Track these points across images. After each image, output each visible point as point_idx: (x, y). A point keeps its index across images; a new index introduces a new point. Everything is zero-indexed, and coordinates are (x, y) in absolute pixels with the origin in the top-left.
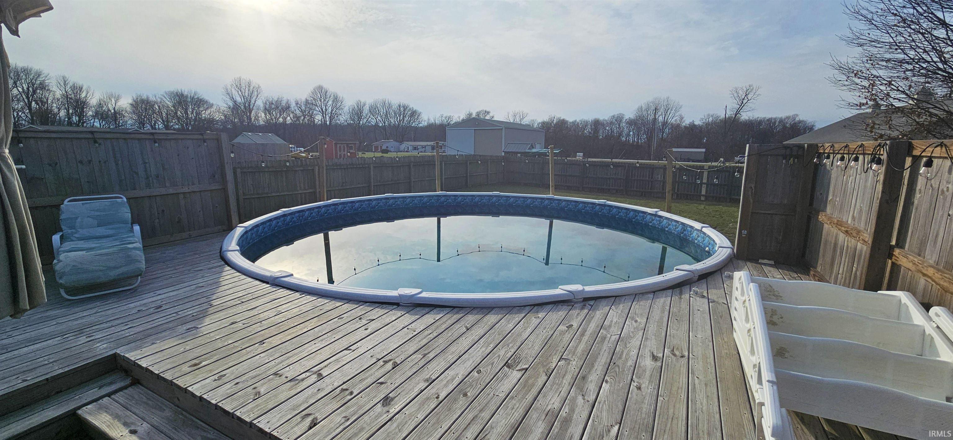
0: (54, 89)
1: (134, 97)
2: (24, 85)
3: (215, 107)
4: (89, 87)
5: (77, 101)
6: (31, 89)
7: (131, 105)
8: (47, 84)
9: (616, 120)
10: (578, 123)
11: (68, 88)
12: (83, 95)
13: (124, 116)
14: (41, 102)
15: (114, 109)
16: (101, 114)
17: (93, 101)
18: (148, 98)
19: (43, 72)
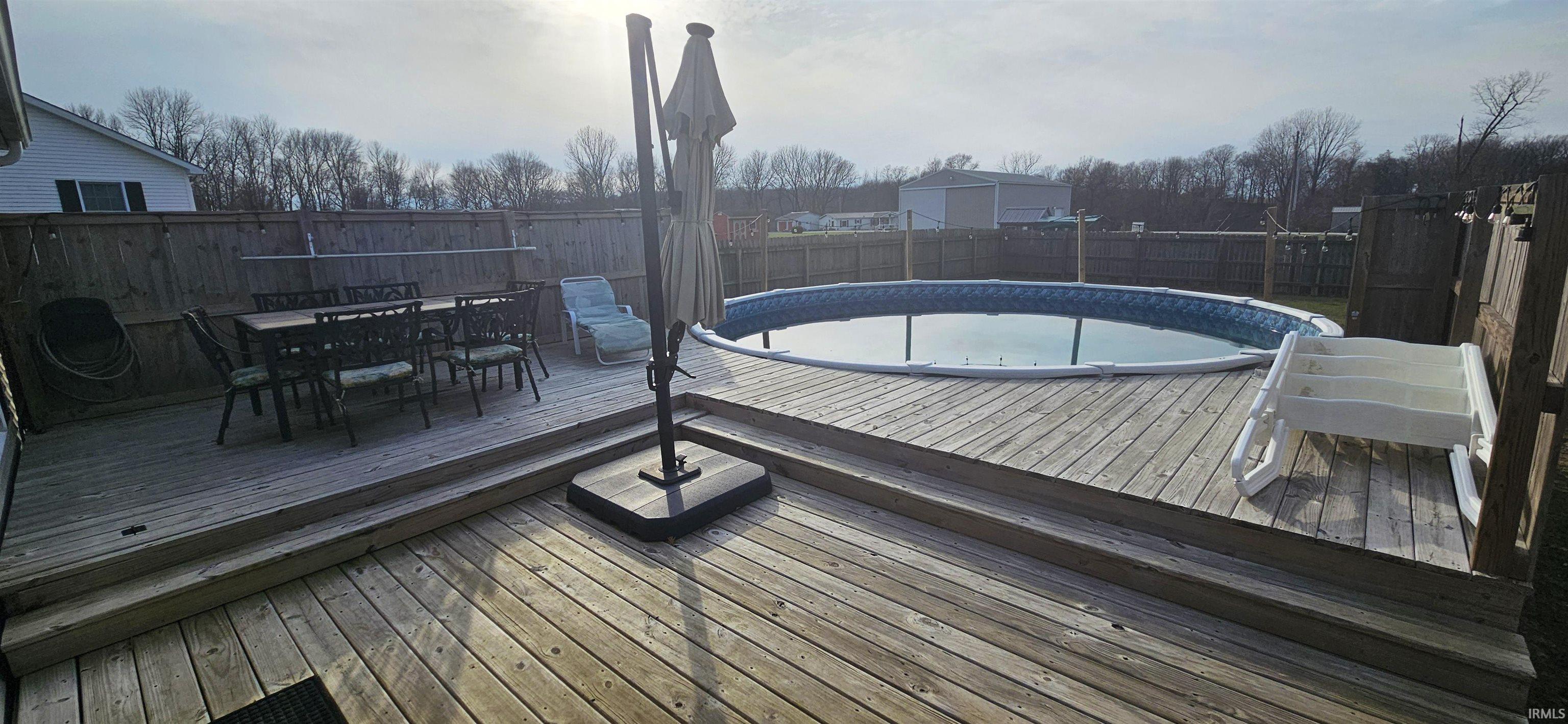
0: (365, 161)
1: (456, 165)
2: (334, 158)
3: (555, 173)
4: (404, 155)
5: (391, 174)
6: (341, 163)
7: (452, 176)
8: (358, 154)
9: (1216, 159)
10: (1137, 168)
11: (381, 158)
12: (398, 167)
13: (444, 193)
14: (352, 179)
15: (433, 184)
16: (418, 192)
17: (408, 175)
18: (471, 165)
19: (354, 138)
